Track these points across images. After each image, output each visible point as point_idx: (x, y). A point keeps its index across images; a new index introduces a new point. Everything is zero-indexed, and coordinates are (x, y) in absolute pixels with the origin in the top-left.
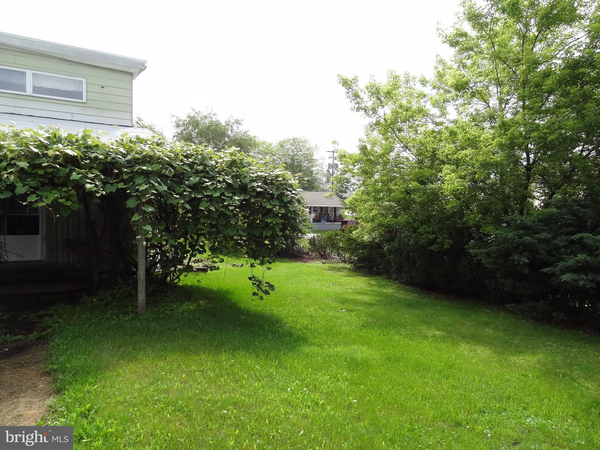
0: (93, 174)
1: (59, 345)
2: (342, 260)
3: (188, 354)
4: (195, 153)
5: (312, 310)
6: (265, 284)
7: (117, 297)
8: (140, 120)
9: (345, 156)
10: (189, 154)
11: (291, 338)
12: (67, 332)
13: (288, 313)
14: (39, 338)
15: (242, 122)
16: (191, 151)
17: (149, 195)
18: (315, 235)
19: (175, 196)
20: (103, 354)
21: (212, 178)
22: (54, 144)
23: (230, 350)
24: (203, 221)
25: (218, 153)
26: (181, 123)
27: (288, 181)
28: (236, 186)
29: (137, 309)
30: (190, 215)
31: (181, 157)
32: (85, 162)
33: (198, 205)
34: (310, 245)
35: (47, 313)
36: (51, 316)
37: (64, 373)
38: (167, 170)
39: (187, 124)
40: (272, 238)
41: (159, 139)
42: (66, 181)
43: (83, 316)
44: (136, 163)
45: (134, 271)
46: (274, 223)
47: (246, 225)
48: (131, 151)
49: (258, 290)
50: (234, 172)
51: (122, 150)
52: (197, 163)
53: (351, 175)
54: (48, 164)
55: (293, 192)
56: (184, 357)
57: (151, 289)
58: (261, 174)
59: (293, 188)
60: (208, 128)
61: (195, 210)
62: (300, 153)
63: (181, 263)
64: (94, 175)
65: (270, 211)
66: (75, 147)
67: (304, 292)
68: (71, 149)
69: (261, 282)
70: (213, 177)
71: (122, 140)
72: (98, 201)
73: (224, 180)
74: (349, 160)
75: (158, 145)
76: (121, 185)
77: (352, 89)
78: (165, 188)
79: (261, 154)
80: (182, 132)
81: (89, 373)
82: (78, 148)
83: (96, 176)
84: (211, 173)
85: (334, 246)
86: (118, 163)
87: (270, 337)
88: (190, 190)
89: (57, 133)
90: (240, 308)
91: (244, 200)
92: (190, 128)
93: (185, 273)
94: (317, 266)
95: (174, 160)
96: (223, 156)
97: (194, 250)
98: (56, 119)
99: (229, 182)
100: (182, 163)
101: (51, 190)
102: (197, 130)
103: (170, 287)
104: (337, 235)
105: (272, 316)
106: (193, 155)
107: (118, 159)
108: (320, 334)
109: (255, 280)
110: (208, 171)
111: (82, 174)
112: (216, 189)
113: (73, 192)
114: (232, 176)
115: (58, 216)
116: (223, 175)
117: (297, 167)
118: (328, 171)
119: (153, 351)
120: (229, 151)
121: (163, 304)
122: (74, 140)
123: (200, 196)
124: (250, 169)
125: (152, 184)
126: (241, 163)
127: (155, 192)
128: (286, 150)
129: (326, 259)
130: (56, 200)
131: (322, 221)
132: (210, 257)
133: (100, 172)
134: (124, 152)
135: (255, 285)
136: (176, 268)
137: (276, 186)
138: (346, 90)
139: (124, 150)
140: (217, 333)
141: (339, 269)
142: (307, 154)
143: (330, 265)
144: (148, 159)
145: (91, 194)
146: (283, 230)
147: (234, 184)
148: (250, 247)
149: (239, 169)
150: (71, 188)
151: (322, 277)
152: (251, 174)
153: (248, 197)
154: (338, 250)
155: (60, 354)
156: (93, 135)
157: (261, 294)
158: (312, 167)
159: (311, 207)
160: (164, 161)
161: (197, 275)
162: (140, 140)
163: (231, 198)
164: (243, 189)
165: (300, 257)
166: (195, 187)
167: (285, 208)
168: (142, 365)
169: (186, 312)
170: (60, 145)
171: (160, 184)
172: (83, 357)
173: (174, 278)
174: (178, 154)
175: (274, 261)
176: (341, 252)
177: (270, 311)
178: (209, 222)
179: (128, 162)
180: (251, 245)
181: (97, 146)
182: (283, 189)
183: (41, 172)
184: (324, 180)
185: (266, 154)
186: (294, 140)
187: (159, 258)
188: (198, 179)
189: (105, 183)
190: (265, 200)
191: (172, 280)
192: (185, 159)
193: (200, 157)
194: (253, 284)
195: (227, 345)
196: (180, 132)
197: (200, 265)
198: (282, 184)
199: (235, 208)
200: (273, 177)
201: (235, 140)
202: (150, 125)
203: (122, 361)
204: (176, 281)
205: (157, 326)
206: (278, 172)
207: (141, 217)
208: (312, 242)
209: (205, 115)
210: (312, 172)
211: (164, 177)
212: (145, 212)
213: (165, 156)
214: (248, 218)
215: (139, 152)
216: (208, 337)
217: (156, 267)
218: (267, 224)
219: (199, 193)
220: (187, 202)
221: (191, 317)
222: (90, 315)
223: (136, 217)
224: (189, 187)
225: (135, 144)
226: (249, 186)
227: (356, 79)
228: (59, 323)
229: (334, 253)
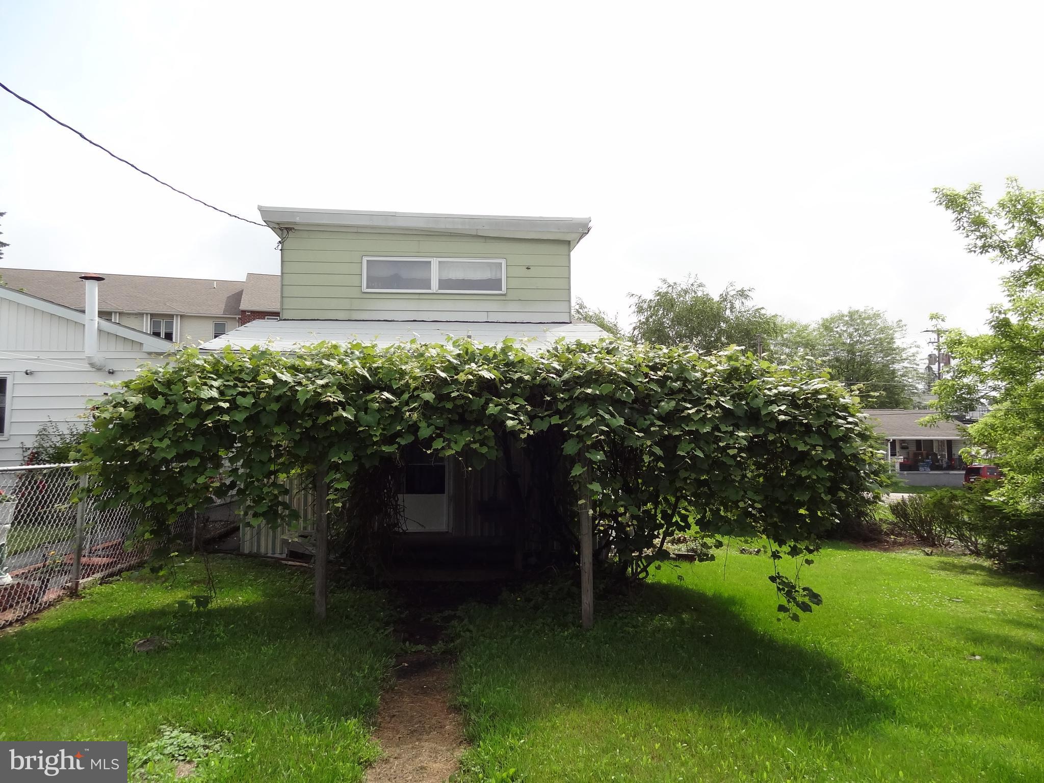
0: (516, 404)
1: (470, 667)
2: (970, 550)
3: (663, 707)
4: (668, 360)
5: (904, 649)
6: (801, 591)
7: (551, 596)
8: (582, 306)
9: (960, 343)
10: (659, 364)
11: (859, 703)
12: (482, 648)
13: (853, 651)
14: (444, 653)
15: (750, 294)
16: (662, 359)
17: (596, 435)
18: (906, 496)
19: (636, 433)
20: (532, 690)
21: (697, 402)
22: (465, 364)
23: (737, 710)
24: (683, 474)
25: (705, 358)
26: (645, 306)
27: (837, 399)
28: (740, 413)
29: (581, 619)
30: (660, 464)
31: (646, 370)
32: (506, 386)
33: (675, 448)
34: (895, 516)
35: (455, 614)
36: (461, 619)
37: (478, 711)
38: (623, 393)
39: (655, 306)
40: (814, 504)
41: (611, 343)
42: (480, 417)
43: (503, 623)
44: (576, 383)
45: (575, 554)
46: (815, 477)
47: (761, 480)
48: (569, 365)
49: (789, 602)
50: (735, 388)
51: (556, 365)
52: (671, 378)
53: (976, 378)
54: (458, 393)
55: (850, 419)
56: (656, 712)
57: (602, 586)
58: (786, 389)
59: (849, 413)
60: (690, 310)
61: (670, 456)
62: (865, 338)
63: (650, 545)
64: (518, 406)
65: (804, 455)
66: (492, 365)
67: (884, 611)
68: (487, 370)
69: (794, 587)
70: (700, 398)
71: (556, 349)
72: (523, 445)
73: (718, 403)
74: (970, 349)
75: (609, 352)
76: (555, 420)
77: (968, 212)
78: (621, 422)
79: (787, 346)
80: (647, 319)
81: (512, 717)
82: (497, 368)
83: (521, 407)
84: (695, 392)
85: (949, 520)
86: (550, 385)
87: (815, 695)
88: (661, 423)
89: (469, 346)
90: (755, 633)
91: (755, 436)
92: (661, 312)
93: (657, 563)
94: (913, 560)
95: (633, 375)
96: (716, 362)
97: (670, 524)
98: (467, 322)
99: (727, 406)
100: (647, 380)
101: (462, 431)
102: (671, 315)
103: (633, 585)
104: (954, 497)
105: (819, 654)
106: (664, 365)
107: (550, 379)
108: (923, 701)
109: (783, 583)
110: (689, 389)
111: (501, 405)
112: (704, 420)
113: (490, 433)
114: (731, 396)
115: (470, 469)
116: (716, 395)
117: (861, 365)
118: (929, 368)
119: (606, 695)
120: (726, 353)
121: (620, 615)
122: (491, 355)
123: (677, 433)
124: (763, 381)
125: (600, 415)
126: (748, 372)
127: (606, 429)
128: (837, 335)
129: (933, 545)
130: (467, 445)
131: (921, 468)
132: (698, 535)
133: (525, 400)
134: (558, 367)
135: (782, 592)
136: (641, 553)
137: (814, 410)
138: (955, 215)
139: (559, 365)
140: (714, 676)
141: (964, 569)
142: (881, 339)
143: (943, 559)
144: (595, 377)
145: (514, 434)
146: (833, 490)
147: (736, 410)
148: (769, 521)
149: (745, 383)
150: (486, 427)
151: (926, 582)
152: (766, 391)
153: (762, 431)
154: (959, 528)
155: (472, 681)
156: (517, 346)
157: (795, 609)
158: (893, 363)
159: (894, 441)
160: (618, 378)
161: (677, 566)
162: (582, 348)
163: (732, 434)
164: (753, 417)
165: (875, 539)
166: (669, 418)
167: (835, 450)
168: (589, 717)
169: (659, 631)
170: (473, 365)
171: (612, 415)
172: (504, 690)
173: (639, 570)
174: (639, 365)
175: (817, 549)
176: (967, 533)
177: (814, 643)
178: (693, 476)
179: (566, 382)
180: (772, 517)
181: (522, 361)
182: (829, 416)
183: (449, 406)
184: (921, 386)
185: (798, 345)
186: (851, 314)
187: (614, 534)
188: (673, 403)
189: (532, 417)
190: (794, 436)
191: (635, 574)
192: (652, 373)
193: (675, 367)
194: (779, 589)
195: (732, 701)
196: (644, 320)
197: (683, 549)
198: (826, 407)
199: (739, 452)
200: (807, 394)
201: (738, 325)
202: (597, 312)
203: (558, 706)
204: (642, 575)
205: (613, 651)
206: (817, 384)
207: (585, 469)
208: (898, 509)
209: (684, 288)
210: (894, 372)
211: (619, 404)
212: (591, 462)
213: (620, 370)
214: (763, 467)
215: (581, 366)
216: (697, 682)
217: (610, 550)
218: (801, 480)
219: (675, 429)
220: (657, 444)
221: (667, 641)
222: (512, 623)
223: (577, 471)
224: (660, 418)
225: (575, 355)
226: (763, 412)
227: (975, 191)
228: (470, 631)
229: (952, 533)
